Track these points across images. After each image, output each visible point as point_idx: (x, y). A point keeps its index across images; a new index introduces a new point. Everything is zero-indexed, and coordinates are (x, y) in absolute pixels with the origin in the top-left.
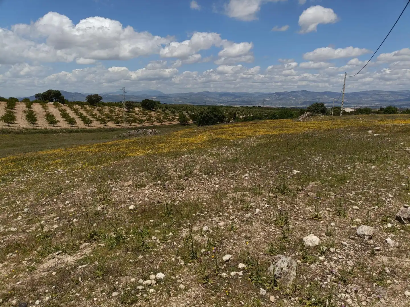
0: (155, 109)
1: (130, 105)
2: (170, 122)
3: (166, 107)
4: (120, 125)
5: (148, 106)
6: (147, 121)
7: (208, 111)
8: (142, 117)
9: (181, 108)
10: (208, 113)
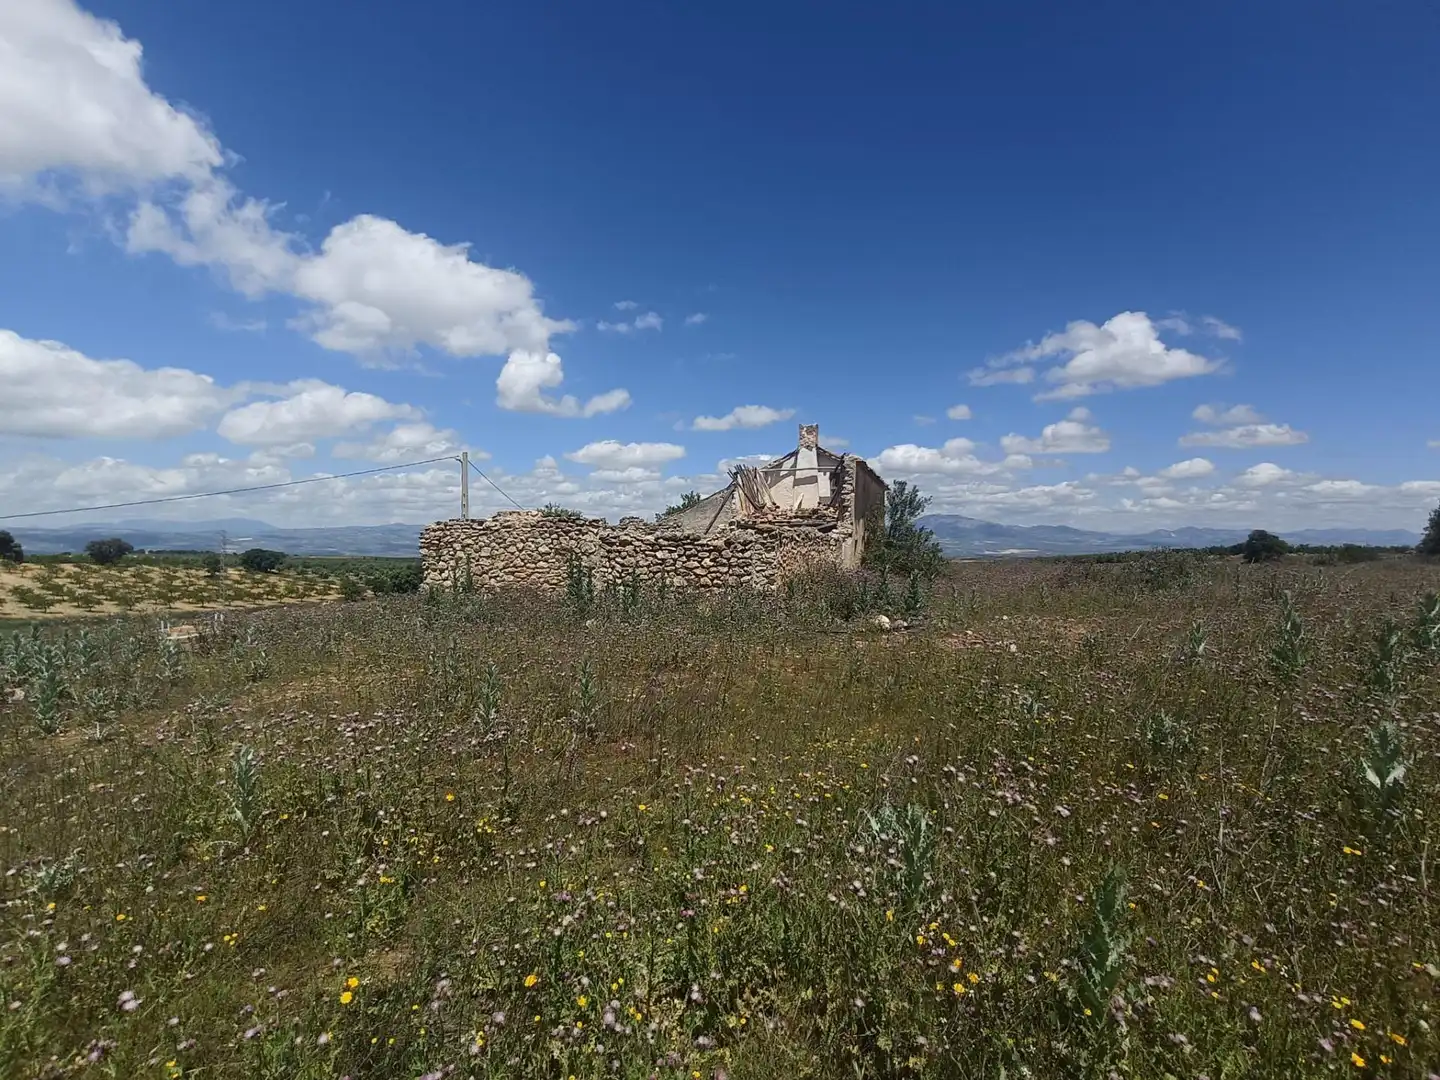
0: (278, 569)
1: (214, 564)
2: (320, 597)
3: (304, 565)
4: (206, 604)
5: (259, 564)
6: (265, 596)
7: (408, 572)
8: (252, 588)
9: (342, 566)
10: (409, 576)
